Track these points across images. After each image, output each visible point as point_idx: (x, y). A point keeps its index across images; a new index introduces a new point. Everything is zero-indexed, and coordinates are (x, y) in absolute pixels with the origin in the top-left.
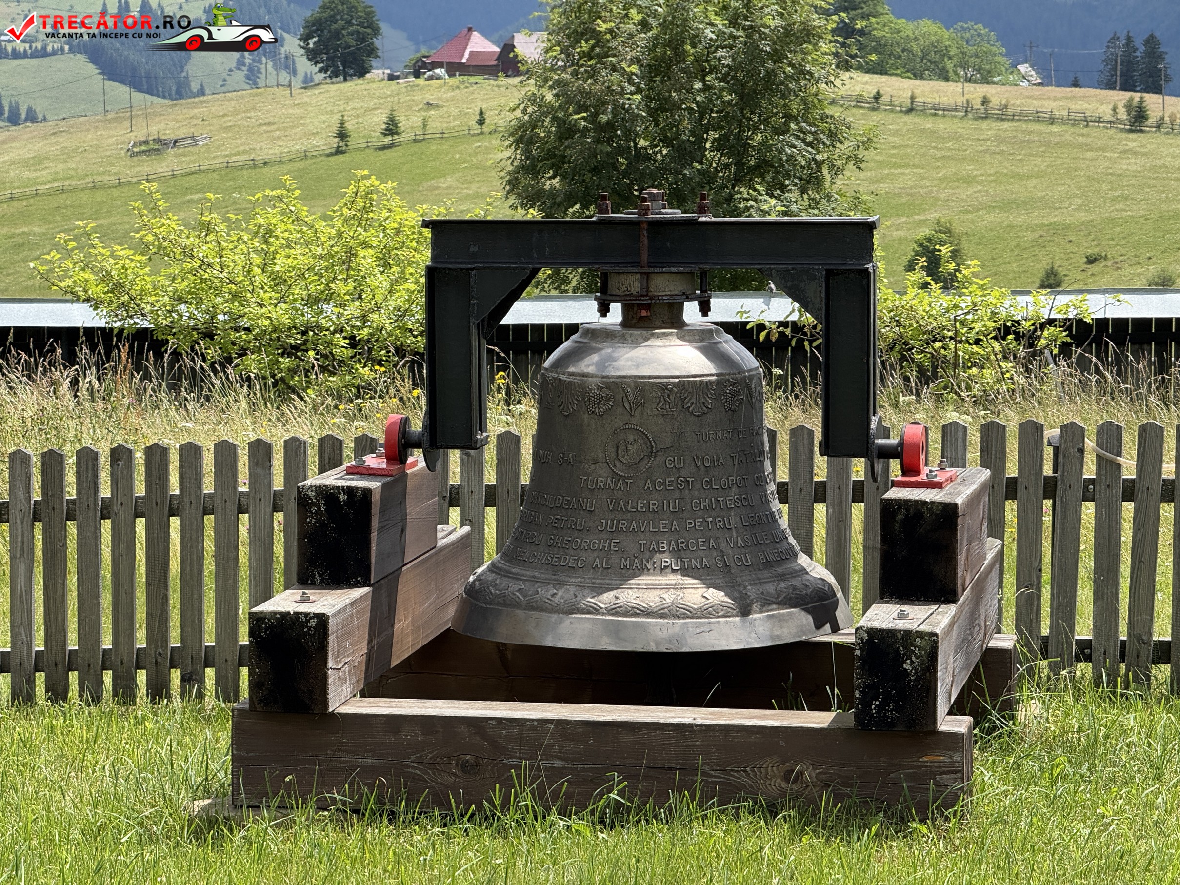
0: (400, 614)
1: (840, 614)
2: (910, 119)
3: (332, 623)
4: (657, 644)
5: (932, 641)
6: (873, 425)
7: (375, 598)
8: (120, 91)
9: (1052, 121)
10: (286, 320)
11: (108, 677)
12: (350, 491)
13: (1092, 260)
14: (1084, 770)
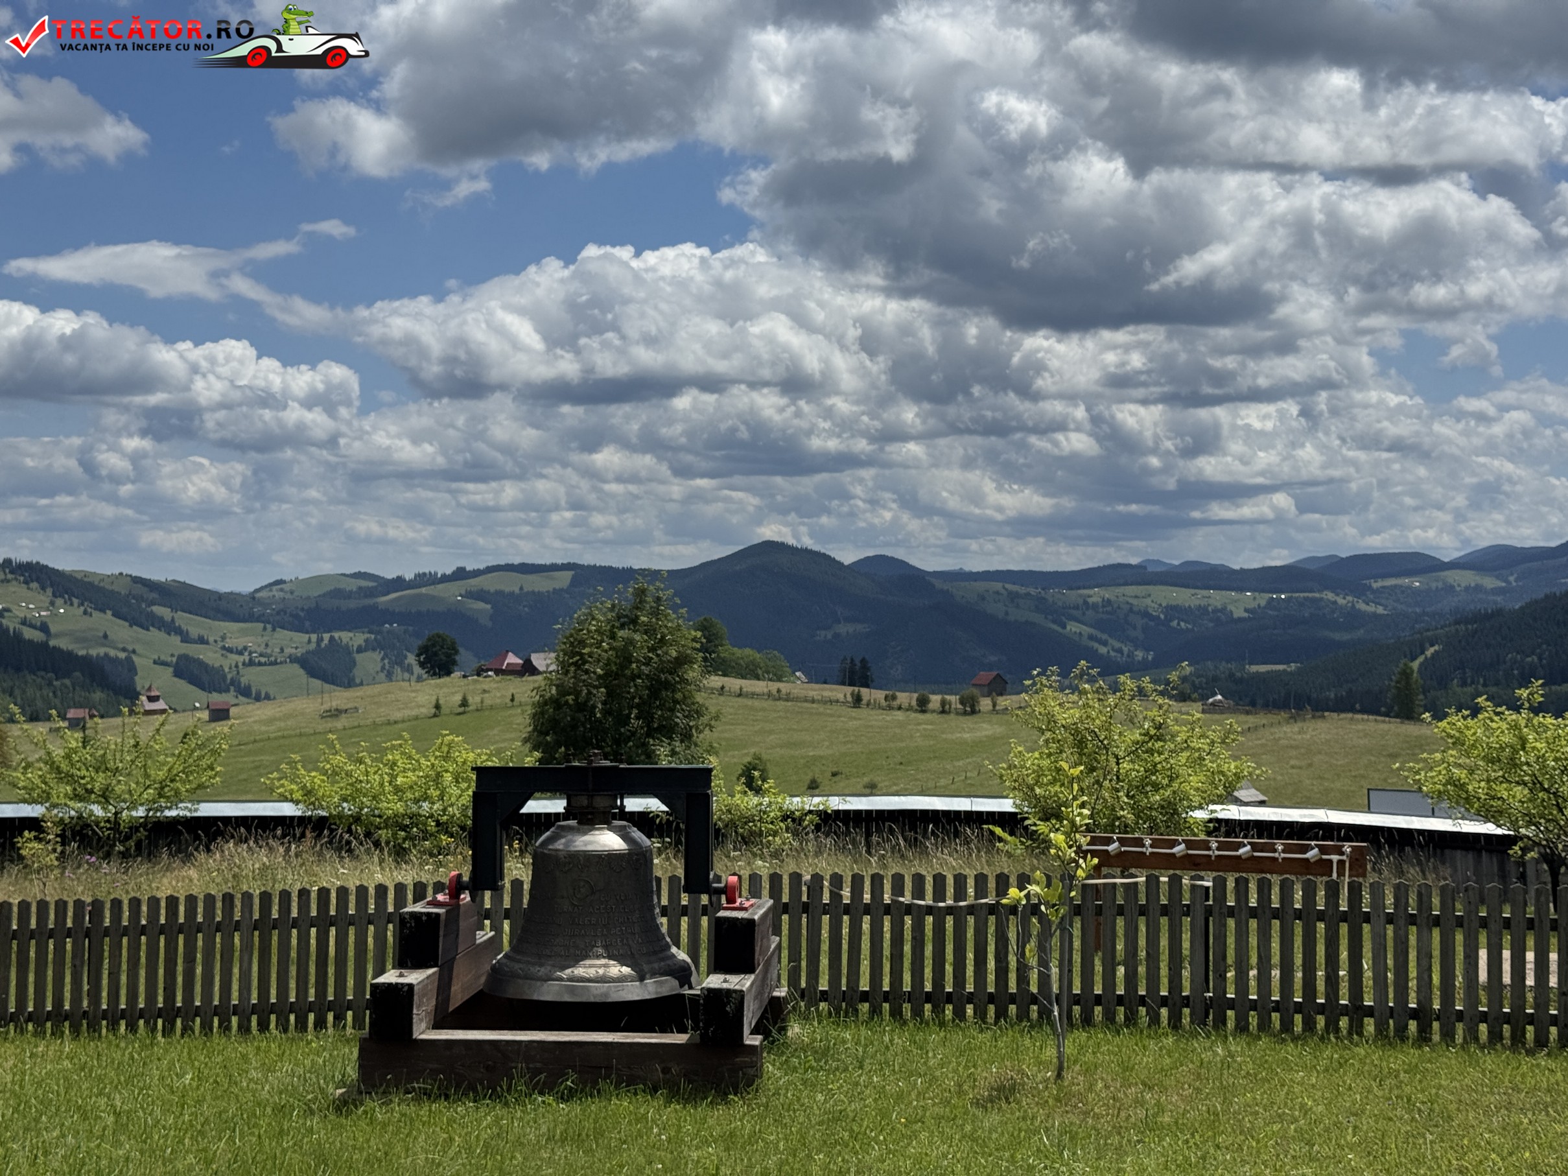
0: (454, 981)
1: (693, 979)
2: (739, 699)
3: (416, 988)
4: (595, 997)
5: (741, 994)
6: (711, 876)
7: (441, 974)
8: (316, 683)
9: (813, 701)
10: (401, 810)
11: (292, 1017)
12: (428, 914)
13: (834, 774)
14: (822, 1063)
